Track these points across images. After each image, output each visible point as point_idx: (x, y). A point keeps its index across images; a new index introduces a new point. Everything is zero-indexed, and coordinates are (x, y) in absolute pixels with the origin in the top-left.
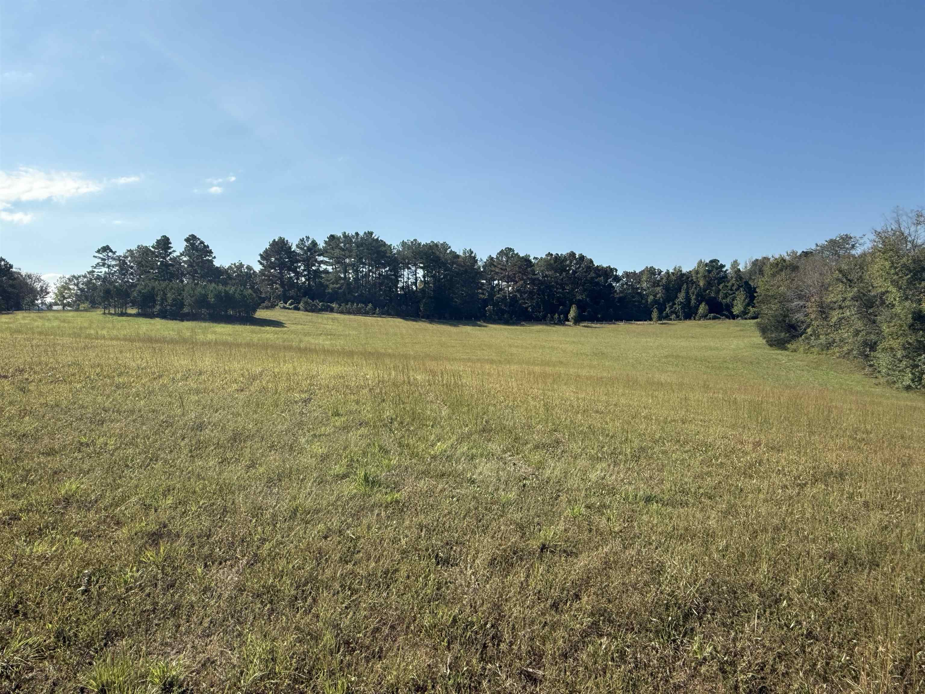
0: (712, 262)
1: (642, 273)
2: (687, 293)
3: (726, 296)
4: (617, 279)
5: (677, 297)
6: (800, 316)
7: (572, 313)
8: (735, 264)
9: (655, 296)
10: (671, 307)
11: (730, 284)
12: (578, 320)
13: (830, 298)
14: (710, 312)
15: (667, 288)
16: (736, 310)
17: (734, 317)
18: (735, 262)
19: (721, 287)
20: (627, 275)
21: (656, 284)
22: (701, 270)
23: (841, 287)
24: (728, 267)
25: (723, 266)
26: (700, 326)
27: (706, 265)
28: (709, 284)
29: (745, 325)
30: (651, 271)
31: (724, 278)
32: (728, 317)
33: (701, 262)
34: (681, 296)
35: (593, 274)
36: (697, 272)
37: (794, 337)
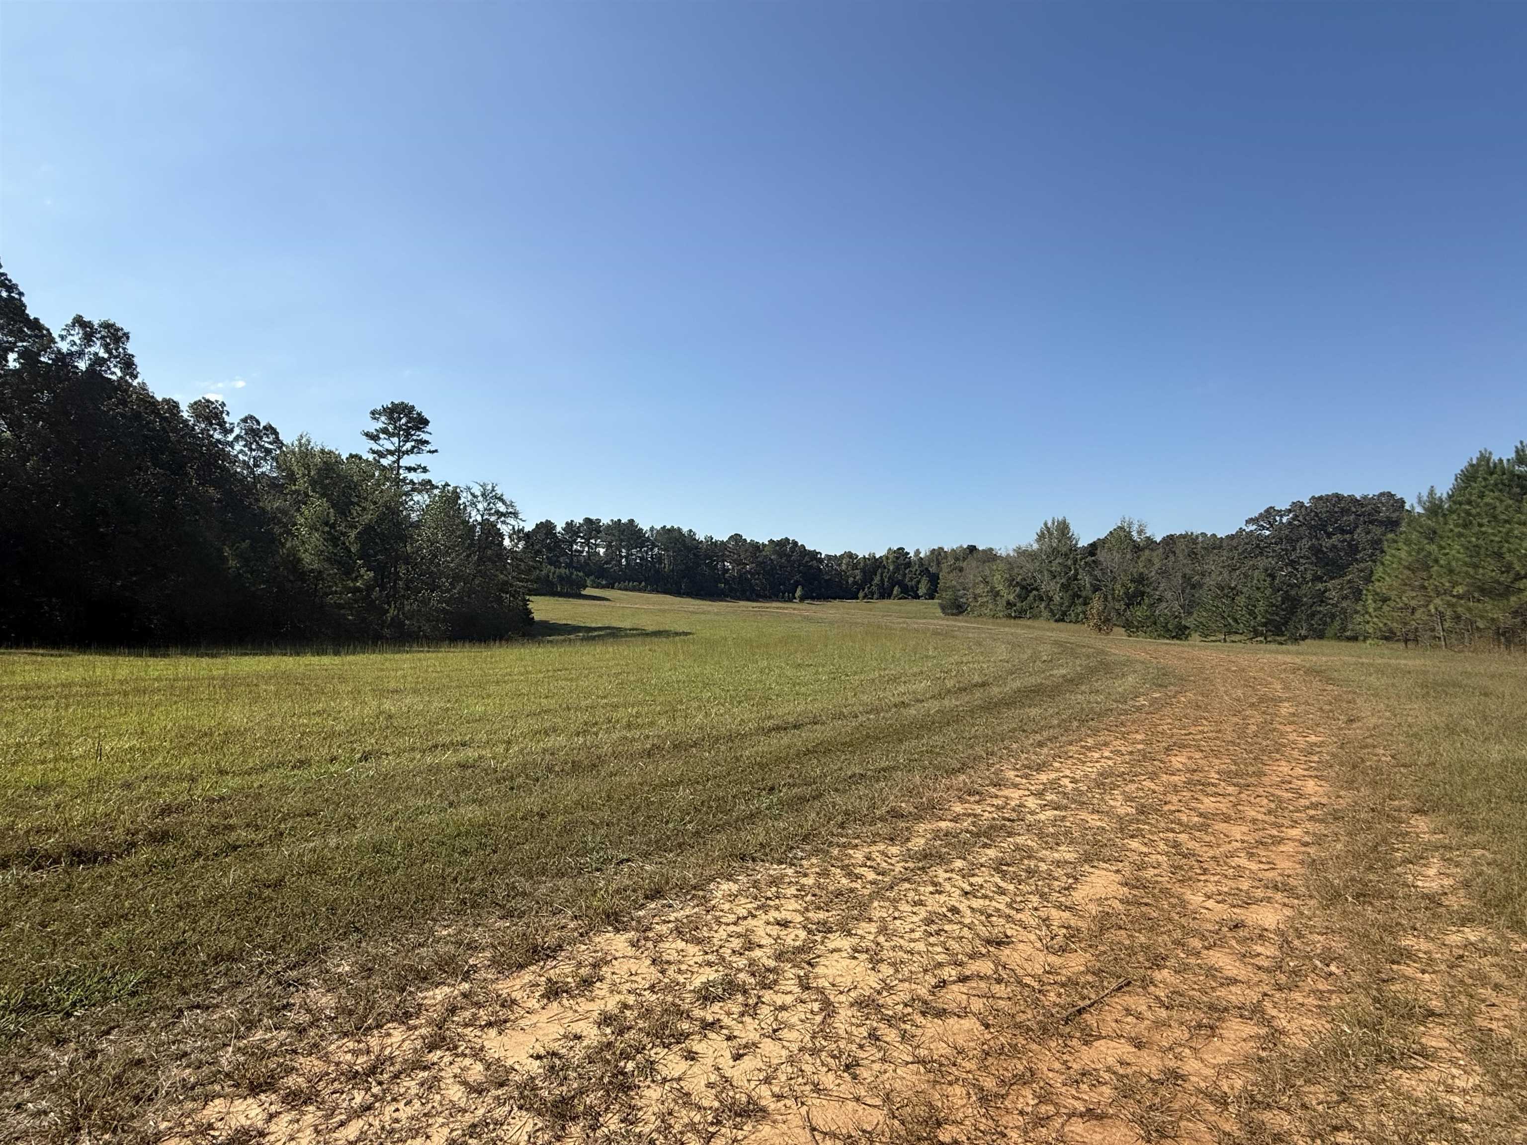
0: (899, 549)
1: (842, 556)
2: (882, 576)
3: (911, 579)
4: (821, 561)
5: (872, 579)
6: (963, 600)
7: (799, 593)
8: (918, 552)
9: (855, 578)
10: (869, 588)
11: (914, 570)
12: (802, 599)
13: (978, 591)
14: (902, 593)
15: (863, 571)
16: (920, 592)
17: (917, 597)
18: (918, 550)
19: (907, 571)
20: (829, 557)
21: (855, 567)
22: (891, 557)
23: (982, 586)
24: (912, 554)
25: (908, 553)
26: (896, 604)
27: (895, 552)
28: (897, 569)
29: (929, 604)
30: (850, 555)
31: (909, 564)
32: (914, 598)
33: (890, 549)
34: (877, 580)
35: (807, 558)
36: (887, 558)
37: (961, 613)
